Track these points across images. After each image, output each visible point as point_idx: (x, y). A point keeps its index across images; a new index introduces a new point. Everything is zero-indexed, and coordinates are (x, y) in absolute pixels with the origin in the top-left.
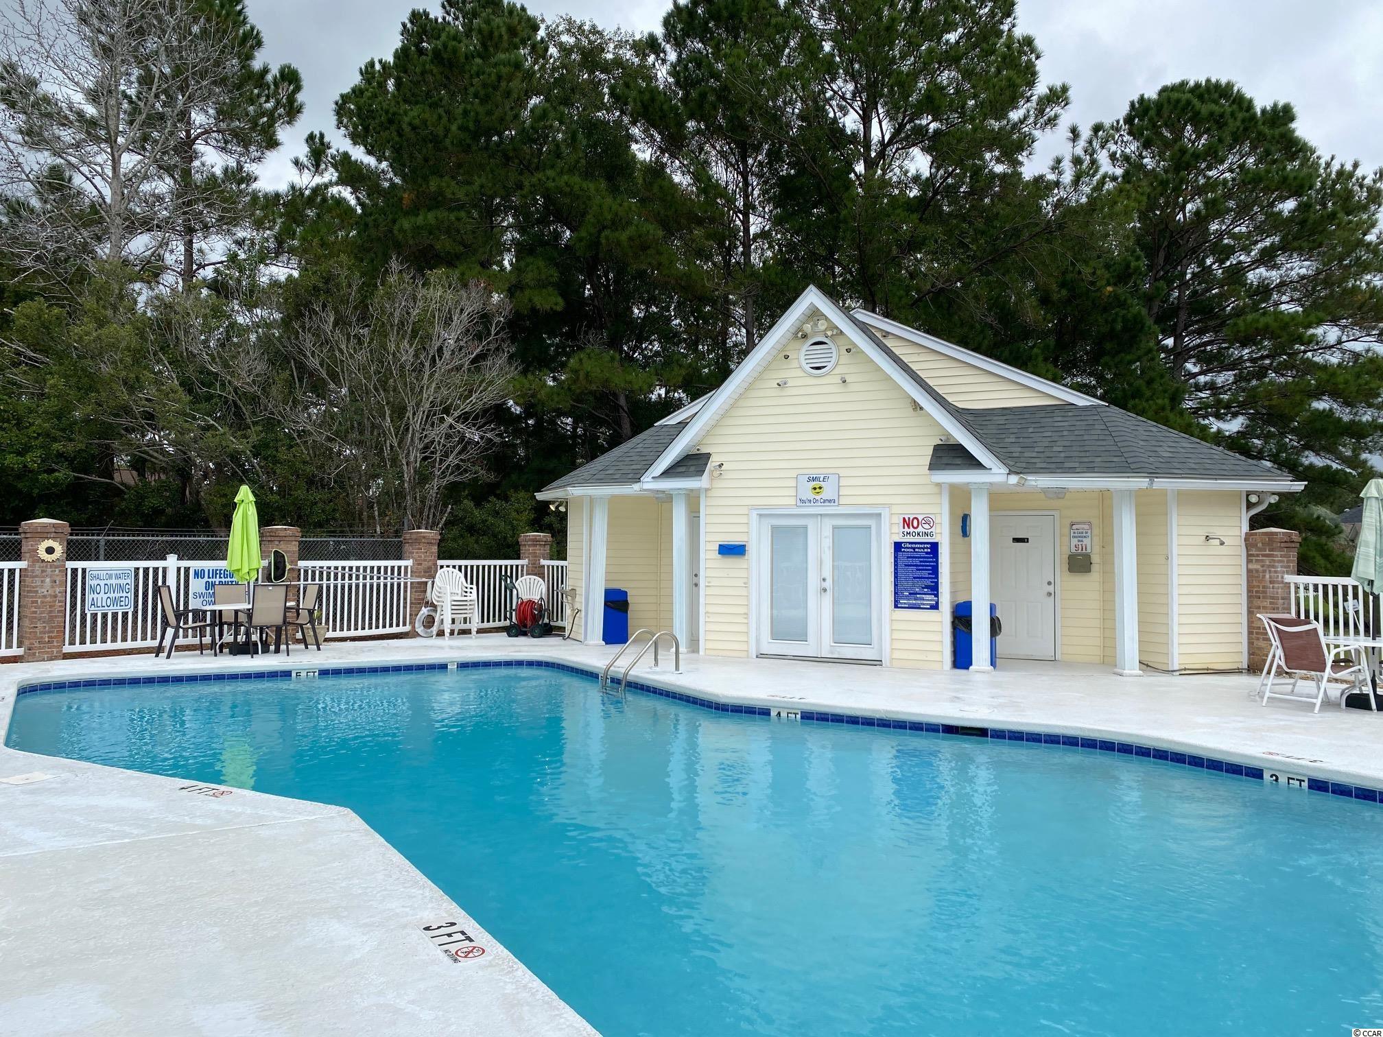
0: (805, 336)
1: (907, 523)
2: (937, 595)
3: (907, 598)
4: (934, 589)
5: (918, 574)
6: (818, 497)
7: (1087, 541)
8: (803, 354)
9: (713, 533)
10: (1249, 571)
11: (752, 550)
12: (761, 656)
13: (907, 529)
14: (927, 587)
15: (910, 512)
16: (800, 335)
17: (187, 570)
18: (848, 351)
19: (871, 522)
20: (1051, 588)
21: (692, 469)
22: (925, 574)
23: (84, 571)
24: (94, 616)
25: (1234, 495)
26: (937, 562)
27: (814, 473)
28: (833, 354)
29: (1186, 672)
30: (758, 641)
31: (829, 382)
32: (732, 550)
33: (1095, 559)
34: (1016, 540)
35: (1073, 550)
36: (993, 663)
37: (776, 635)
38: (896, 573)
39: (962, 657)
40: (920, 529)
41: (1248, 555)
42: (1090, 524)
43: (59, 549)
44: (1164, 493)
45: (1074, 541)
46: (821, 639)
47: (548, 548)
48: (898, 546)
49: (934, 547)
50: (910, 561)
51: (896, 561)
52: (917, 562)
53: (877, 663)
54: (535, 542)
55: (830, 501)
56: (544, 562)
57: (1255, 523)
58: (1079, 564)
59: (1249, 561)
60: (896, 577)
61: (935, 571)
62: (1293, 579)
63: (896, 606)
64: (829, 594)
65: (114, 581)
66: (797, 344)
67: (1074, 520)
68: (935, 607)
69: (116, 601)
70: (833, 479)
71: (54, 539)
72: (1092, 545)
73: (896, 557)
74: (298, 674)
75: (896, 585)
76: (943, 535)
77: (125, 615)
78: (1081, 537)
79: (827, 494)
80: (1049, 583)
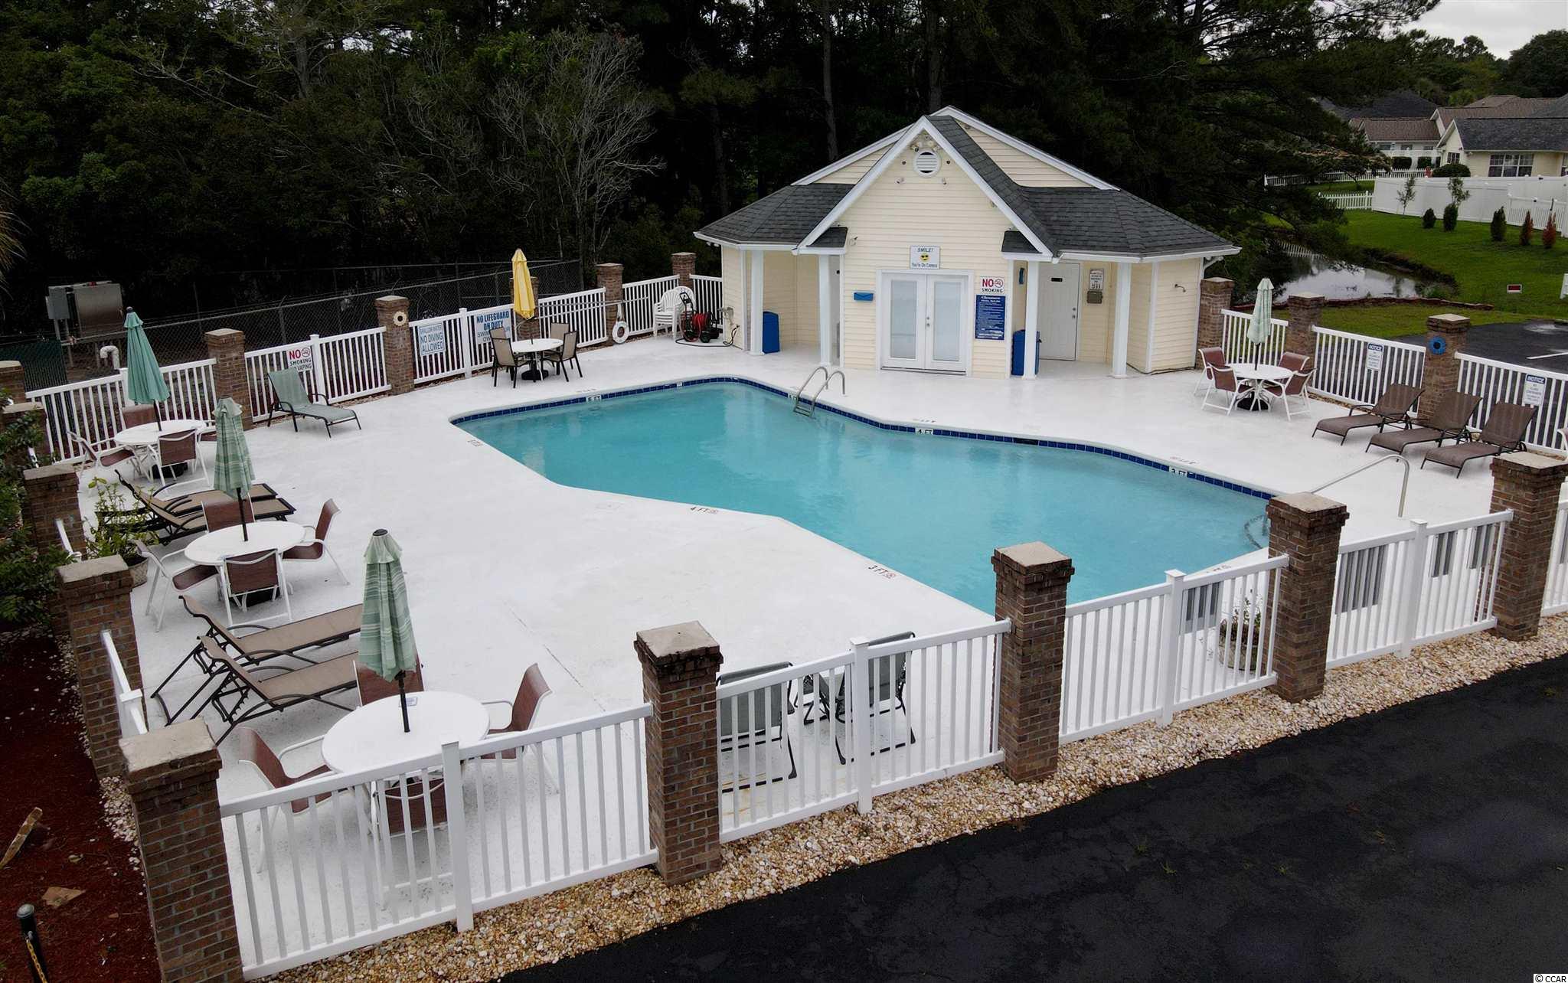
0: (917, 150)
1: (985, 283)
2: (1003, 331)
3: (983, 332)
4: (1002, 327)
5: (992, 317)
6: (925, 263)
7: (1100, 282)
8: (916, 162)
9: (849, 284)
10: (1201, 305)
11: (878, 296)
12: (883, 368)
13: (985, 287)
14: (997, 325)
15: (988, 275)
16: (913, 147)
17: (472, 317)
18: (948, 162)
19: (962, 281)
20: (1075, 313)
21: (836, 240)
22: (996, 317)
23: (416, 327)
24: (425, 357)
25: (1196, 260)
26: (1004, 309)
27: (922, 246)
28: (934, 163)
29: (1156, 372)
30: (881, 359)
31: (932, 183)
32: (864, 297)
33: (1105, 294)
34: (1054, 280)
35: (1091, 287)
36: (1036, 372)
37: (894, 354)
38: (977, 316)
39: (1017, 369)
40: (994, 287)
41: (1202, 295)
42: (1103, 270)
43: (405, 316)
44: (1150, 264)
45: (1092, 282)
46: (924, 357)
47: (694, 264)
48: (979, 298)
49: (1003, 299)
50: (987, 308)
51: (977, 308)
52: (991, 309)
53: (962, 373)
54: (685, 260)
55: (933, 265)
56: (692, 276)
57: (1209, 273)
58: (1094, 297)
59: (1201, 299)
60: (977, 318)
61: (1003, 315)
62: (1226, 312)
63: (976, 337)
64: (931, 329)
65: (432, 333)
66: (912, 153)
67: (1093, 267)
68: (1002, 338)
69: (435, 346)
70: (936, 250)
71: (401, 309)
72: (1103, 285)
73: (977, 305)
74: (590, 400)
75: (976, 324)
76: (1008, 291)
77: (441, 353)
78: (1097, 279)
79: (931, 261)
80: (1074, 309)
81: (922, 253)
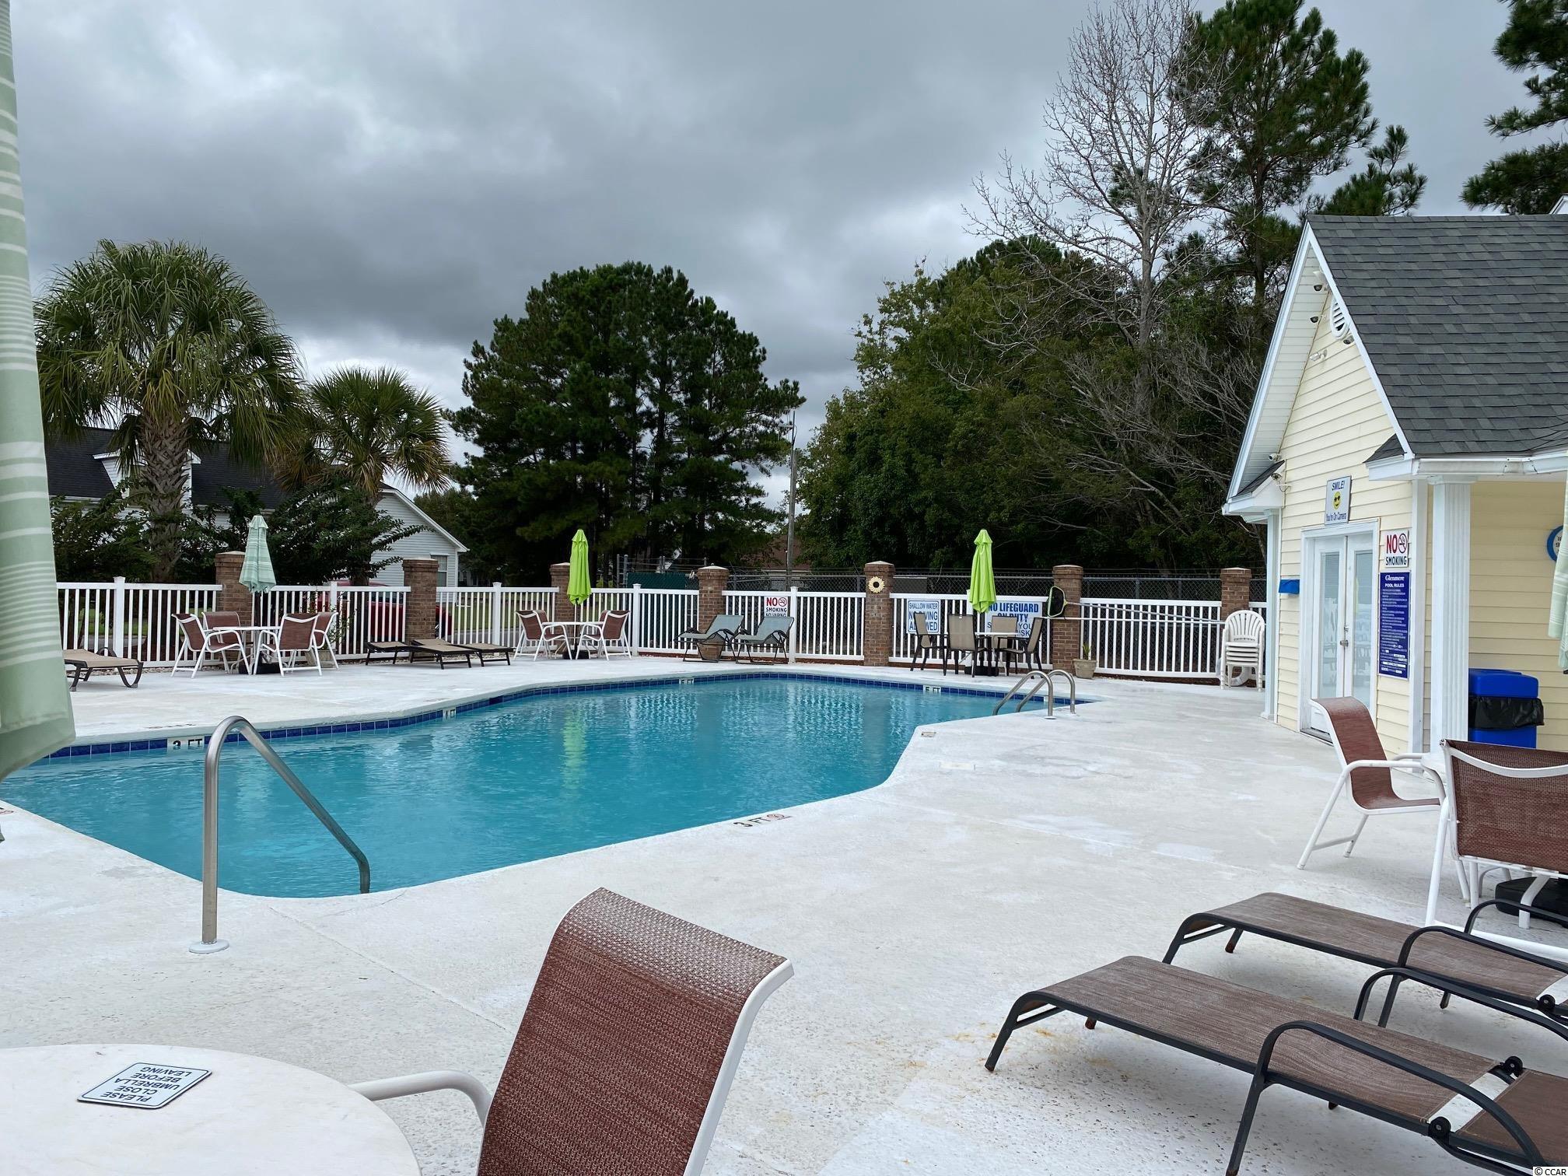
12: (1308, 730)
23: (905, 600)
43: (883, 584)
66: (1322, 300)
71: (879, 576)
73: (1381, 597)
81: (1336, 493)
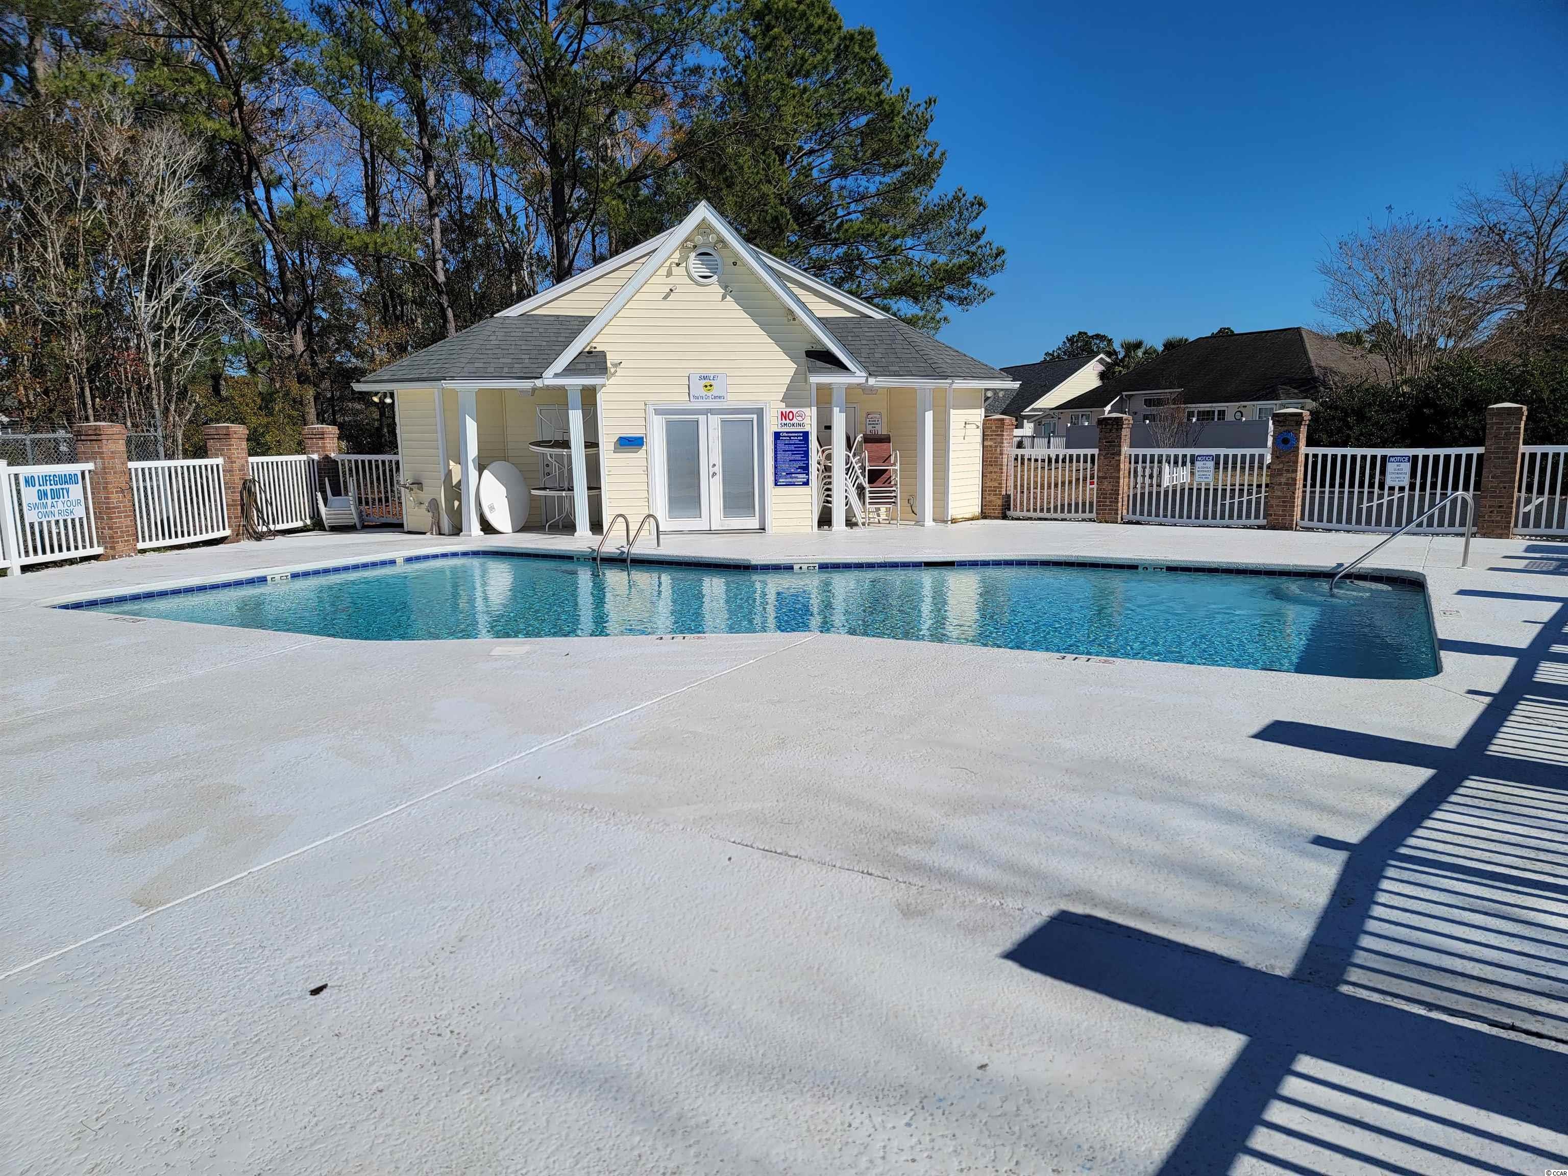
0: (693, 249)
1: (784, 416)
2: (807, 474)
3: (784, 477)
4: (806, 469)
5: (794, 457)
6: (709, 394)
7: (878, 427)
8: (691, 263)
9: (612, 426)
10: (985, 446)
11: (648, 441)
13: (784, 421)
14: (800, 468)
16: (690, 244)
17: (16, 476)
18: (734, 263)
19: (754, 416)
21: (591, 367)
22: (798, 457)
26: (808, 447)
27: (704, 372)
28: (719, 265)
29: (954, 521)
31: (715, 290)
32: (630, 443)
37: (673, 514)
38: (776, 458)
40: (795, 421)
41: (984, 435)
42: (880, 414)
45: (870, 428)
46: (710, 516)
47: (336, 440)
48: (777, 435)
49: (806, 435)
50: (786, 447)
51: (776, 447)
52: (792, 447)
53: (760, 531)
55: (720, 397)
56: (336, 456)
59: (984, 440)
60: (776, 461)
61: (806, 454)
62: (1013, 451)
63: (776, 485)
64: (718, 479)
66: (687, 253)
67: (871, 410)
68: (806, 483)
70: (720, 378)
73: (775, 444)
74: (273, 579)
75: (776, 467)
76: (811, 425)
78: (874, 425)
79: (715, 392)
81: (704, 382)
